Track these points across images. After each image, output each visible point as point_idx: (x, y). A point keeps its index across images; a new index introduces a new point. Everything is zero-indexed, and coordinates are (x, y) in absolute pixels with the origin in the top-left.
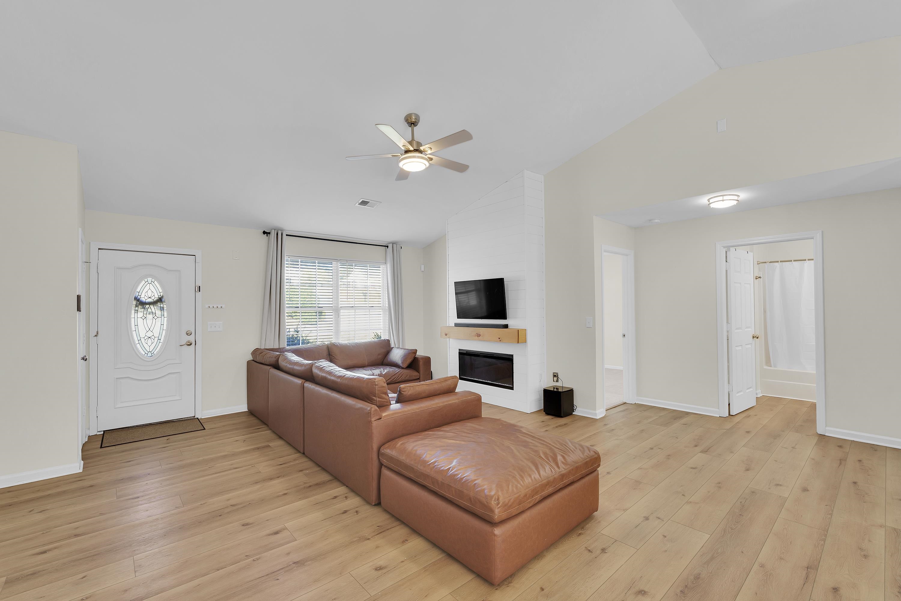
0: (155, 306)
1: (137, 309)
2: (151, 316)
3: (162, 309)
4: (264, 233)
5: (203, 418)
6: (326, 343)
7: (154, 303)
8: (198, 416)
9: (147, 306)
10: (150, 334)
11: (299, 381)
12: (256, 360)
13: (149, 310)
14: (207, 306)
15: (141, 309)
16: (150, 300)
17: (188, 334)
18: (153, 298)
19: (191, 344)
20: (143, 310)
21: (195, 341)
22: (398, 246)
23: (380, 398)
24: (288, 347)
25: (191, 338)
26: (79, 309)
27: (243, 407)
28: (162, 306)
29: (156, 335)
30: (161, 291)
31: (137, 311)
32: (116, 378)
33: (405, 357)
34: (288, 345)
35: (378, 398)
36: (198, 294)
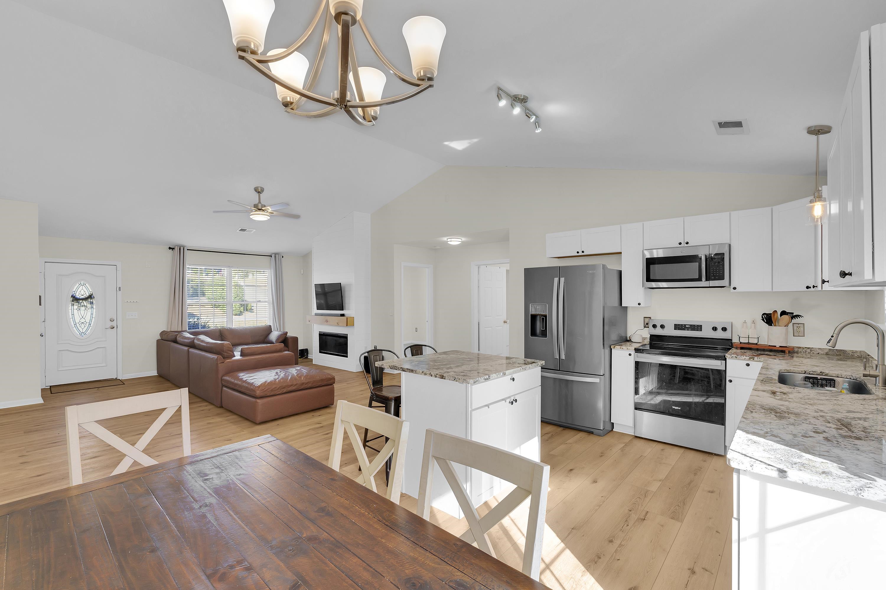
0: (87, 301)
1: (73, 303)
2: (84, 308)
3: (92, 303)
4: (170, 248)
5: (123, 379)
6: (219, 327)
7: (86, 299)
8: (120, 378)
9: (81, 301)
10: (83, 320)
11: (186, 348)
12: (163, 339)
13: (82, 304)
14: (126, 301)
15: (76, 303)
16: (82, 297)
17: (112, 320)
18: (85, 295)
19: (113, 328)
20: (77, 304)
21: (117, 326)
22: (279, 255)
23: (227, 353)
24: (188, 330)
25: (114, 324)
26: (40, 305)
27: (155, 373)
28: (91, 301)
29: (88, 321)
30: (91, 291)
31: (73, 305)
32: (59, 351)
33: (279, 337)
34: (189, 329)
35: (226, 353)
36: (119, 292)
